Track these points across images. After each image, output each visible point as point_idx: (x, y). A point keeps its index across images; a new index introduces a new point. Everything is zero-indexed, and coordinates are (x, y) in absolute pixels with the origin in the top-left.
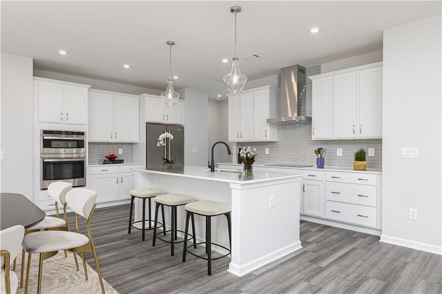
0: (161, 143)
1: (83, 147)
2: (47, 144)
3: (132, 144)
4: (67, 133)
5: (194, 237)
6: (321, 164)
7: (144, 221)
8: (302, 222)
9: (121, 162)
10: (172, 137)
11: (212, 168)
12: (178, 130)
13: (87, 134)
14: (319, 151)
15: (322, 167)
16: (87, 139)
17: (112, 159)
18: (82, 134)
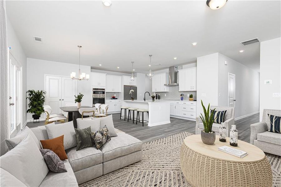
0: (130, 93)
1: (104, 93)
2: (94, 93)
3: (119, 93)
4: (100, 89)
5: (139, 119)
6: (182, 99)
7: (125, 116)
8: (170, 117)
9: (117, 99)
10: (134, 91)
11: (145, 100)
12: (135, 88)
13: (105, 90)
14: (181, 95)
15: (182, 100)
16: (106, 91)
17: (114, 98)
18: (104, 89)
